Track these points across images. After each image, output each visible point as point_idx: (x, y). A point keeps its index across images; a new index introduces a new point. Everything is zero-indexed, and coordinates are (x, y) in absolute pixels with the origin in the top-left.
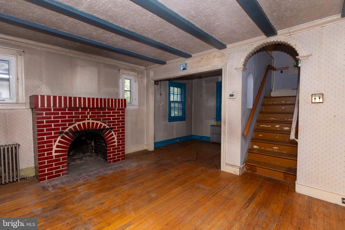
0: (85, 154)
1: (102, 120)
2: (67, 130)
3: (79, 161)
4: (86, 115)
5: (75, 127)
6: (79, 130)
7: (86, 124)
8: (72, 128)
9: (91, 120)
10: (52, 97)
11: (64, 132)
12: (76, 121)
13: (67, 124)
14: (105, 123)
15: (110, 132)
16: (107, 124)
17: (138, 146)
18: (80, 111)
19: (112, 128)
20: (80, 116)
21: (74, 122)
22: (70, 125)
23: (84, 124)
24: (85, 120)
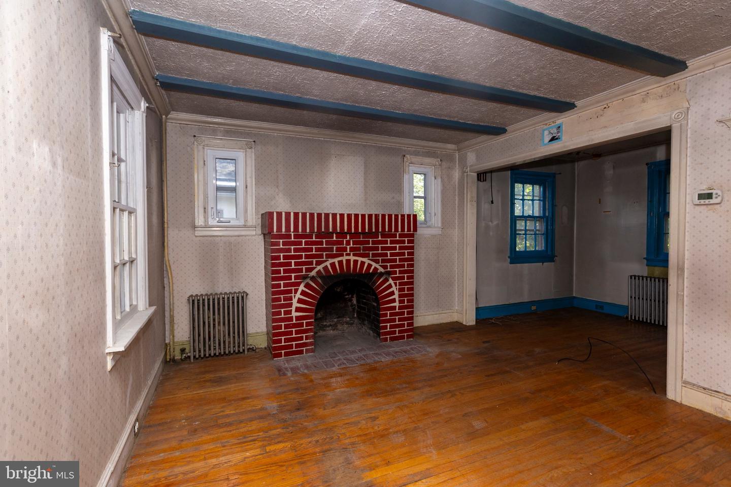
0: (341, 319)
1: (371, 255)
2: (313, 273)
3: (331, 330)
4: (345, 246)
5: (326, 268)
6: (332, 274)
7: (344, 262)
8: (322, 270)
9: (352, 255)
10: (292, 215)
11: (309, 276)
12: (329, 256)
13: (314, 263)
14: (377, 262)
15: (386, 280)
16: (380, 264)
17: (440, 312)
18: (335, 239)
19: (389, 273)
20: (335, 249)
21: (324, 259)
22: (318, 263)
23: (340, 262)
24: (342, 255)
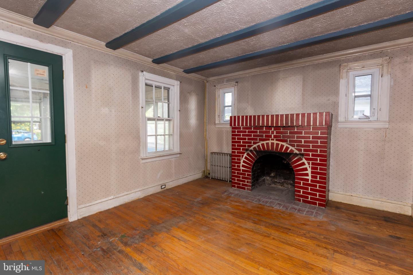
1: (288, 141)
2: (252, 148)
4: (270, 134)
5: (259, 146)
6: (262, 150)
7: (270, 144)
8: (256, 147)
9: (275, 140)
11: (249, 149)
12: (260, 140)
13: (252, 142)
14: (293, 146)
15: (300, 159)
16: (296, 147)
17: (384, 200)
18: (264, 130)
19: (302, 155)
20: (264, 136)
21: (258, 141)
22: (255, 143)
23: (267, 144)
24: (269, 140)
